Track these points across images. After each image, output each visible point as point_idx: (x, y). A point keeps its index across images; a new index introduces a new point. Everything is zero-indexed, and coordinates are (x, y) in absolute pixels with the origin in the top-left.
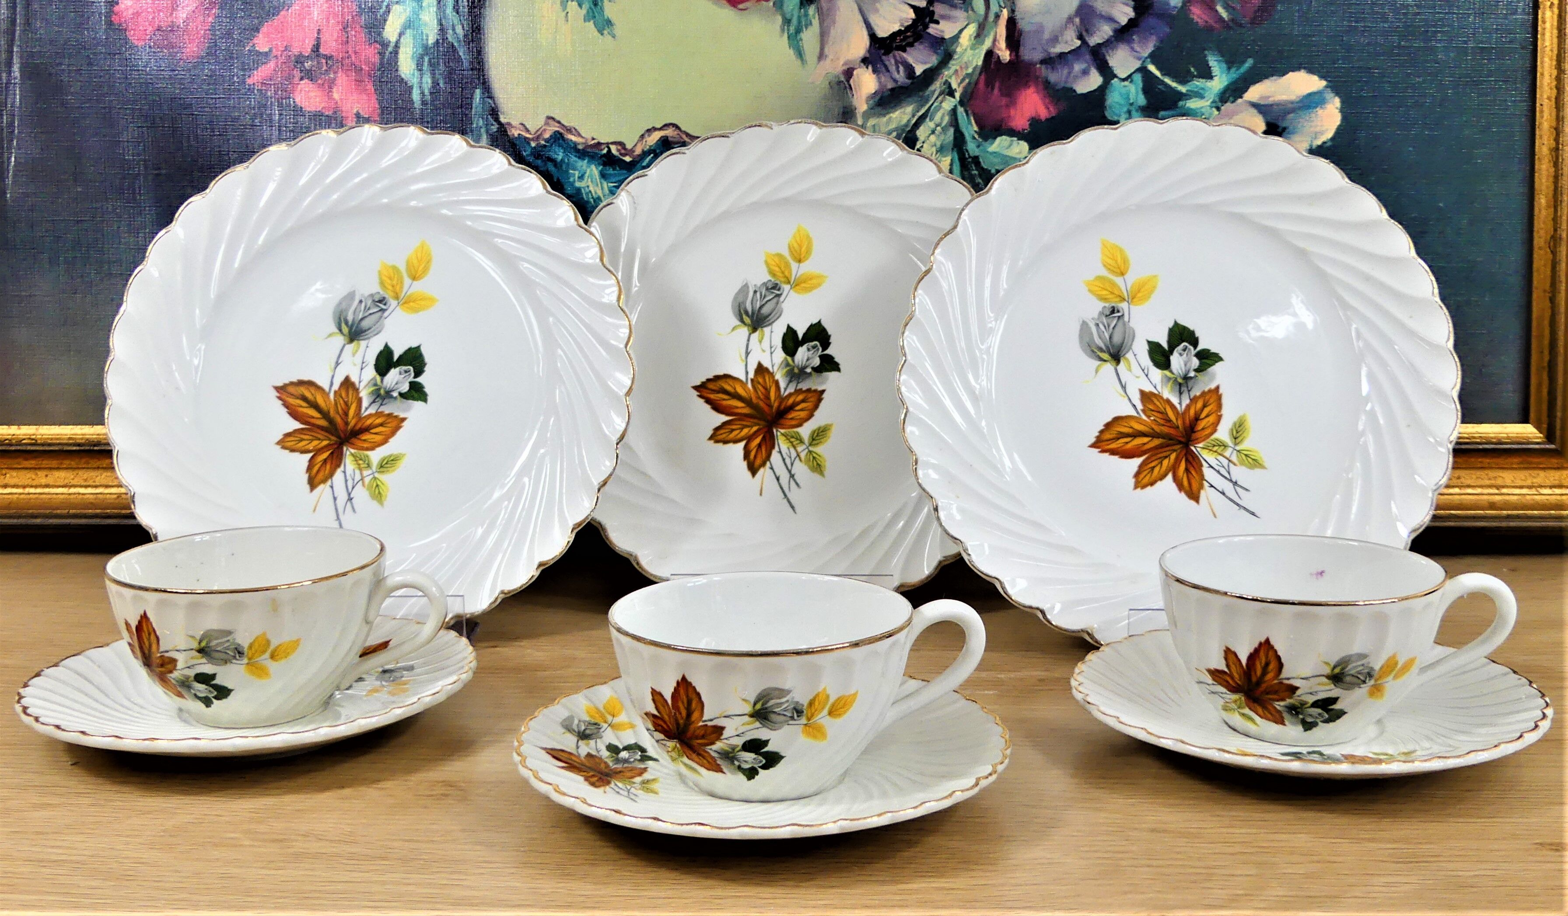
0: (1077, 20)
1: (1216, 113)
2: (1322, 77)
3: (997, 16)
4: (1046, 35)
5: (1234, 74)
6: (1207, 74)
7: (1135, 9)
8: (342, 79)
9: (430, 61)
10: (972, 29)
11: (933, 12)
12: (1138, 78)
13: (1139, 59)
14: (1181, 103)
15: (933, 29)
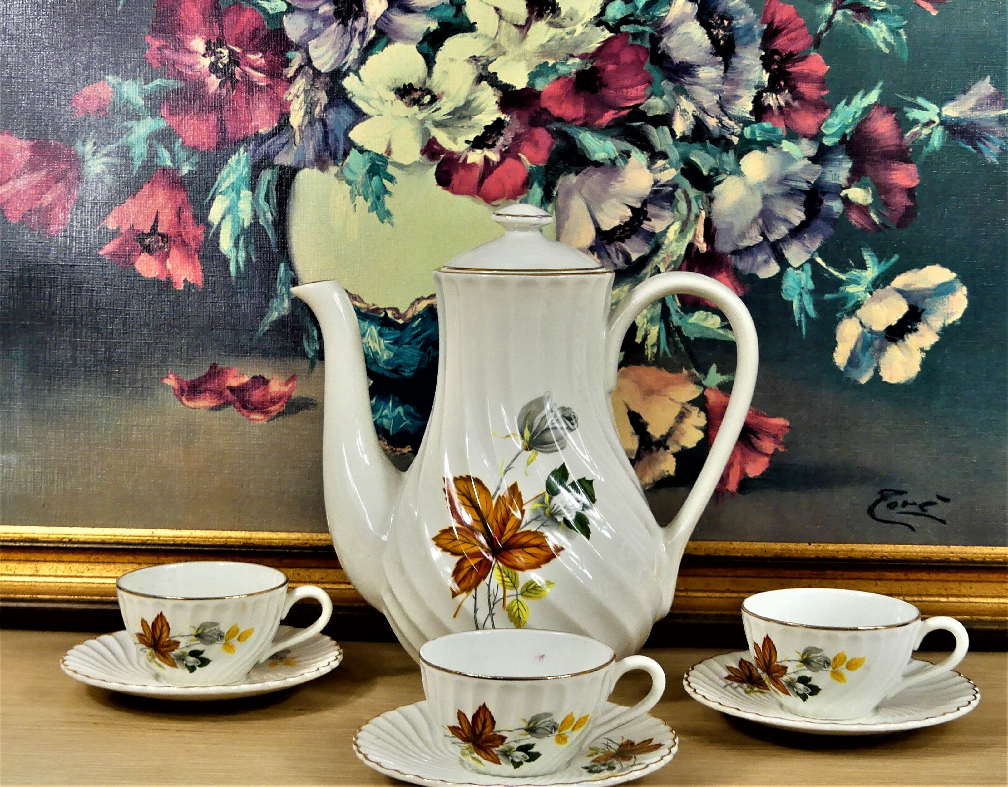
0: (760, 221)
1: (869, 296)
2: (952, 270)
3: (697, 217)
4: (736, 232)
5: (884, 266)
6: (862, 266)
7: (806, 213)
8: (174, 252)
9: (245, 240)
10: (677, 226)
11: (646, 212)
12: (808, 267)
13: (810, 253)
14: (841, 288)
15: (646, 225)
